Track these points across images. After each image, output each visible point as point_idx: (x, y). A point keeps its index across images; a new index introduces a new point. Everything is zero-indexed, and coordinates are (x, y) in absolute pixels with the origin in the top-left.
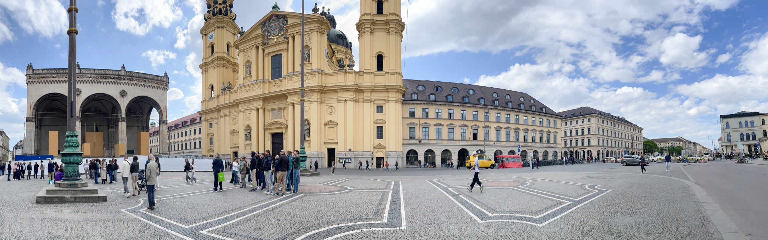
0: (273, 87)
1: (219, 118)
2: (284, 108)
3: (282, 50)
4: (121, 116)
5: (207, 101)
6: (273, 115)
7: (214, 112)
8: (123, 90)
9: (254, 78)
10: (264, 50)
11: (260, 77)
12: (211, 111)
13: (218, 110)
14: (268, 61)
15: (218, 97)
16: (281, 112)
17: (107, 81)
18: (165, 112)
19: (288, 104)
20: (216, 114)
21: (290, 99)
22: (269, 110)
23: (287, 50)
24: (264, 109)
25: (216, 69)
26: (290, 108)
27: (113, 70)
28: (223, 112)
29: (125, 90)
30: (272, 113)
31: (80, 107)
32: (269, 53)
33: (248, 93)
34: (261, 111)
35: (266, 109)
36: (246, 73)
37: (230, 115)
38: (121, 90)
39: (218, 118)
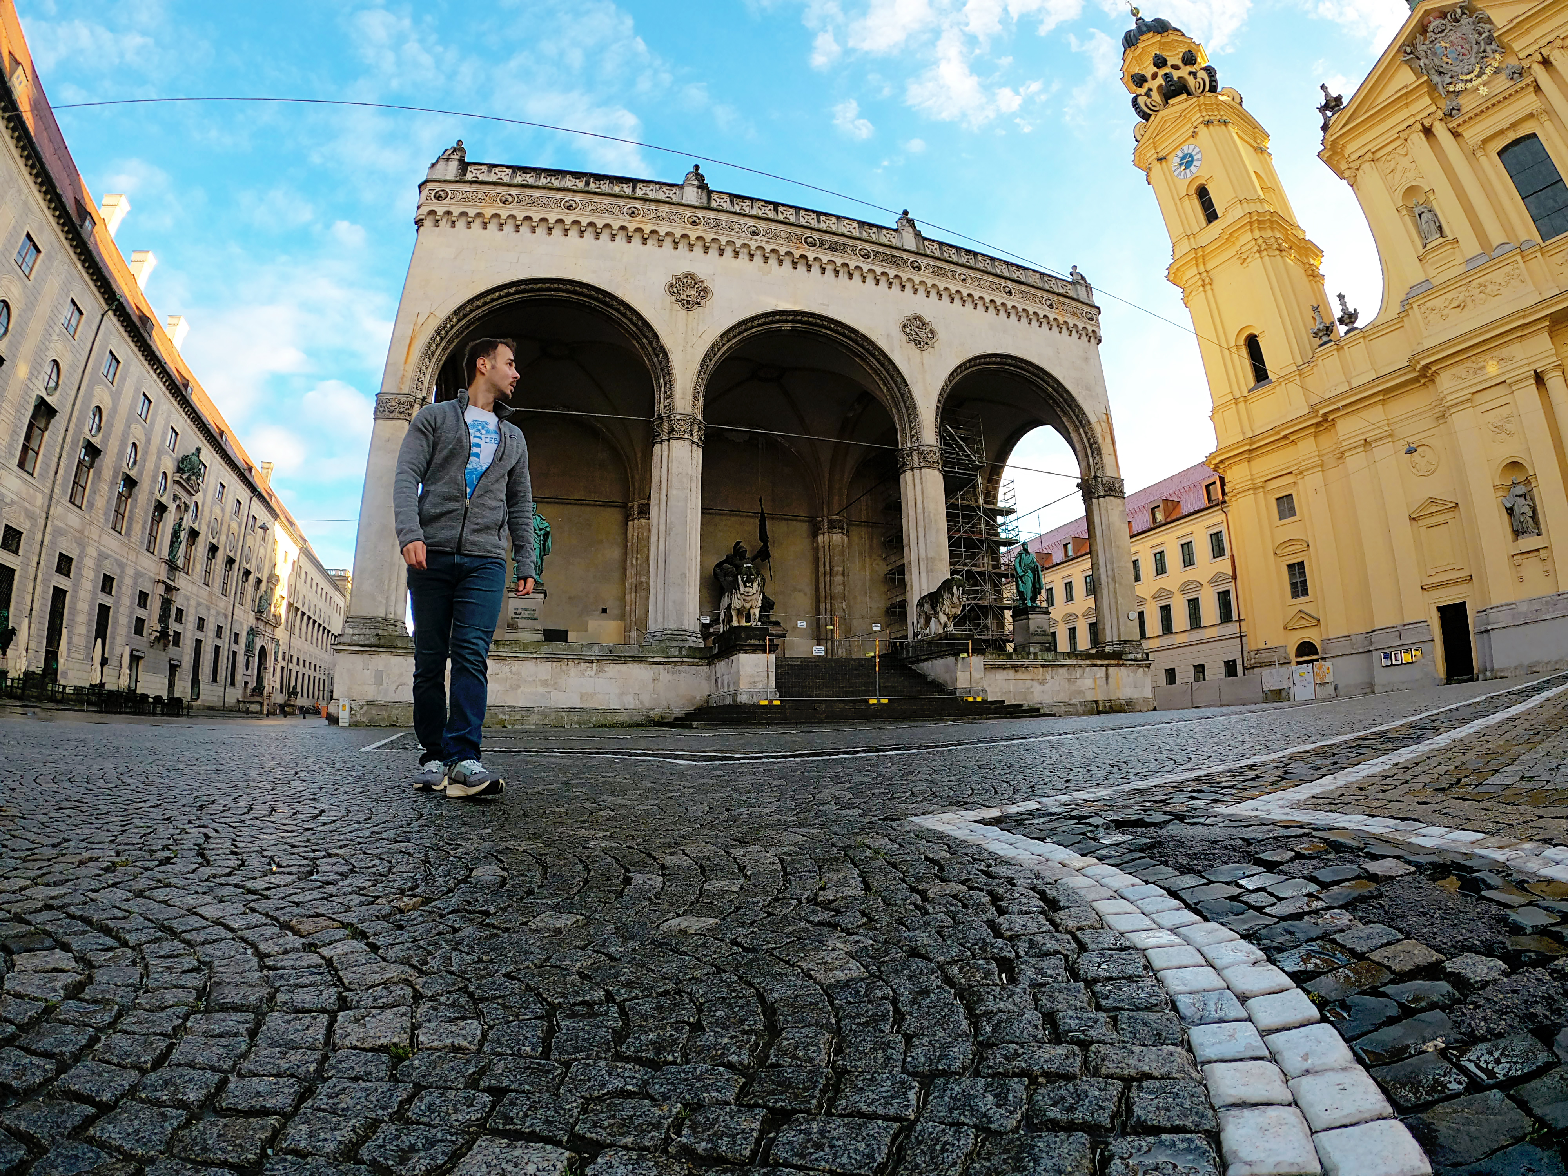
3: (1531, 118)
4: (916, 436)
8: (917, 317)
10: (1457, 135)
11: (1496, 235)
14: (1495, 171)
17: (839, 262)
18: (1109, 440)
23: (1550, 113)
27: (862, 224)
29: (927, 319)
31: (696, 366)
32: (1485, 143)
38: (909, 314)
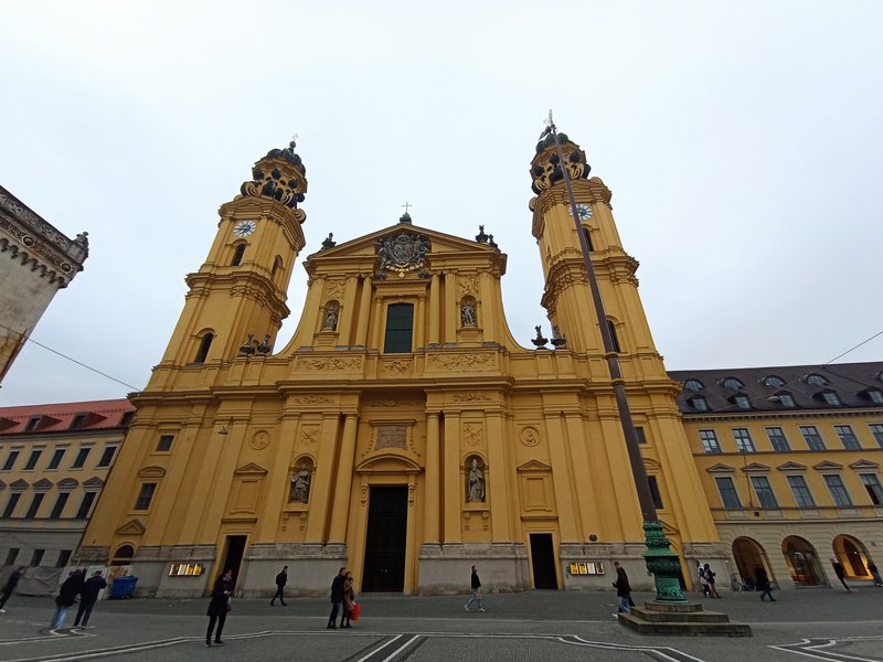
0: (388, 370)
1: (207, 423)
2: (414, 424)
3: (416, 297)
5: (180, 368)
6: (381, 436)
7: (193, 405)
9: (344, 340)
10: (374, 288)
11: (360, 340)
12: (187, 400)
13: (213, 400)
14: (381, 312)
15: (222, 366)
16: (405, 431)
19: (428, 414)
20: (199, 411)
21: (434, 403)
22: (372, 424)
23: (427, 299)
24: (359, 419)
25: (237, 299)
26: (433, 423)
28: (226, 409)
30: (379, 432)
32: (385, 298)
33: (320, 372)
34: (350, 423)
35: (366, 419)
36: (324, 325)
37: (249, 421)
39: (201, 424)
